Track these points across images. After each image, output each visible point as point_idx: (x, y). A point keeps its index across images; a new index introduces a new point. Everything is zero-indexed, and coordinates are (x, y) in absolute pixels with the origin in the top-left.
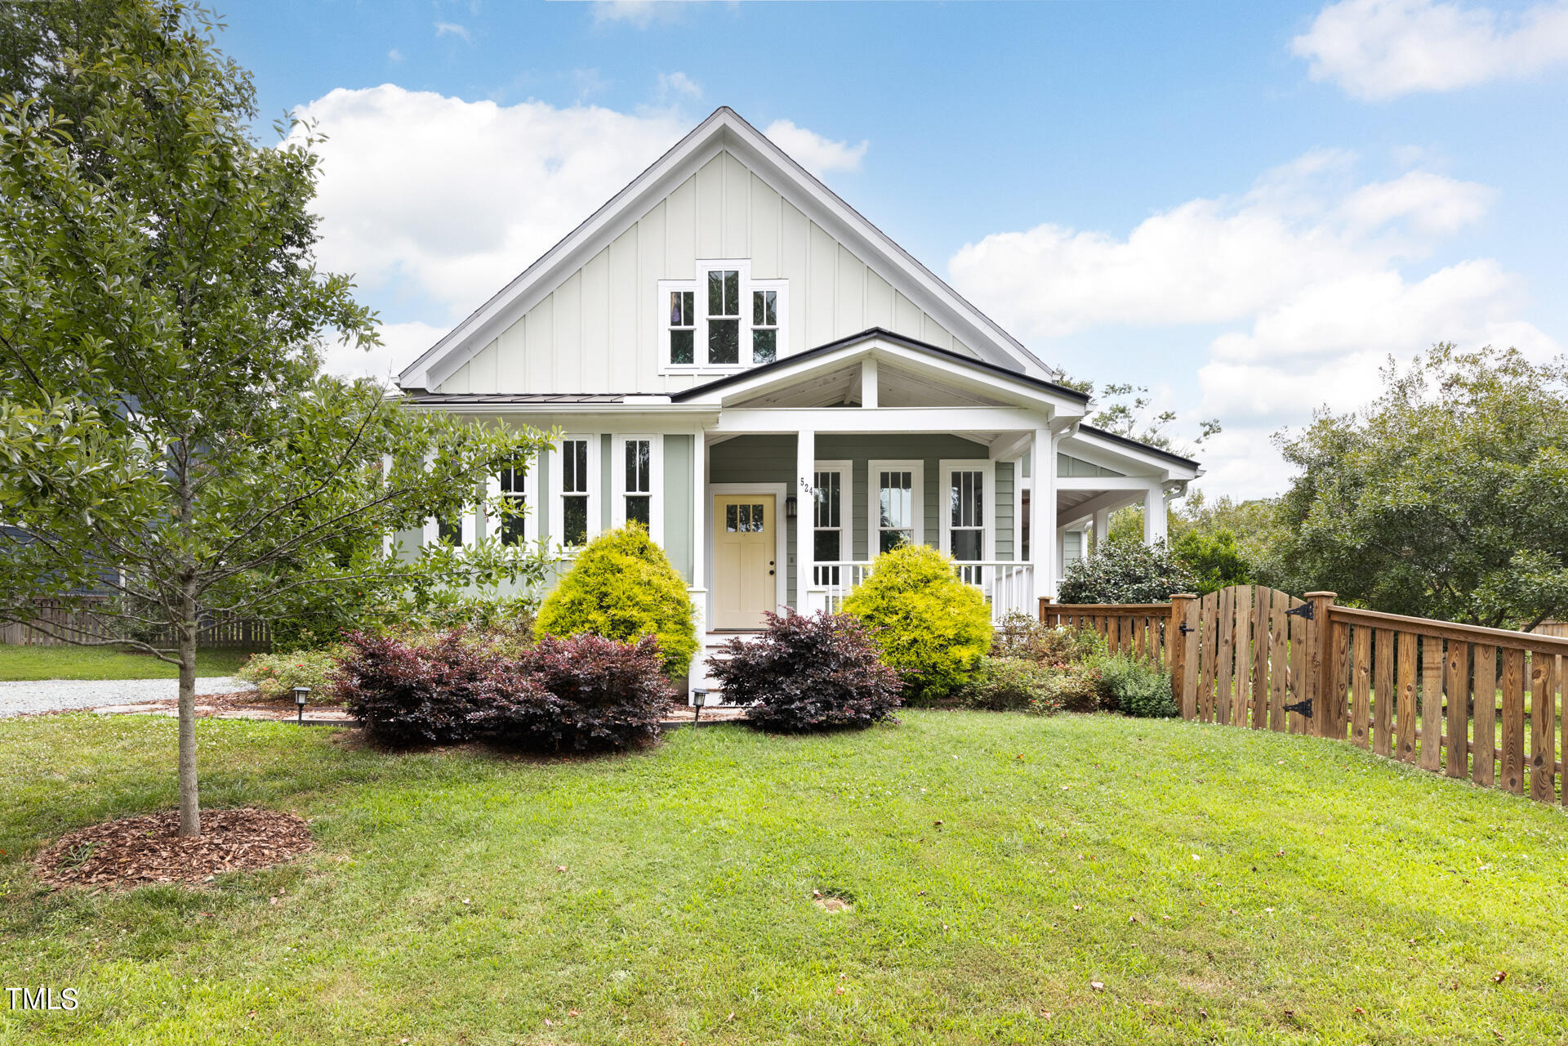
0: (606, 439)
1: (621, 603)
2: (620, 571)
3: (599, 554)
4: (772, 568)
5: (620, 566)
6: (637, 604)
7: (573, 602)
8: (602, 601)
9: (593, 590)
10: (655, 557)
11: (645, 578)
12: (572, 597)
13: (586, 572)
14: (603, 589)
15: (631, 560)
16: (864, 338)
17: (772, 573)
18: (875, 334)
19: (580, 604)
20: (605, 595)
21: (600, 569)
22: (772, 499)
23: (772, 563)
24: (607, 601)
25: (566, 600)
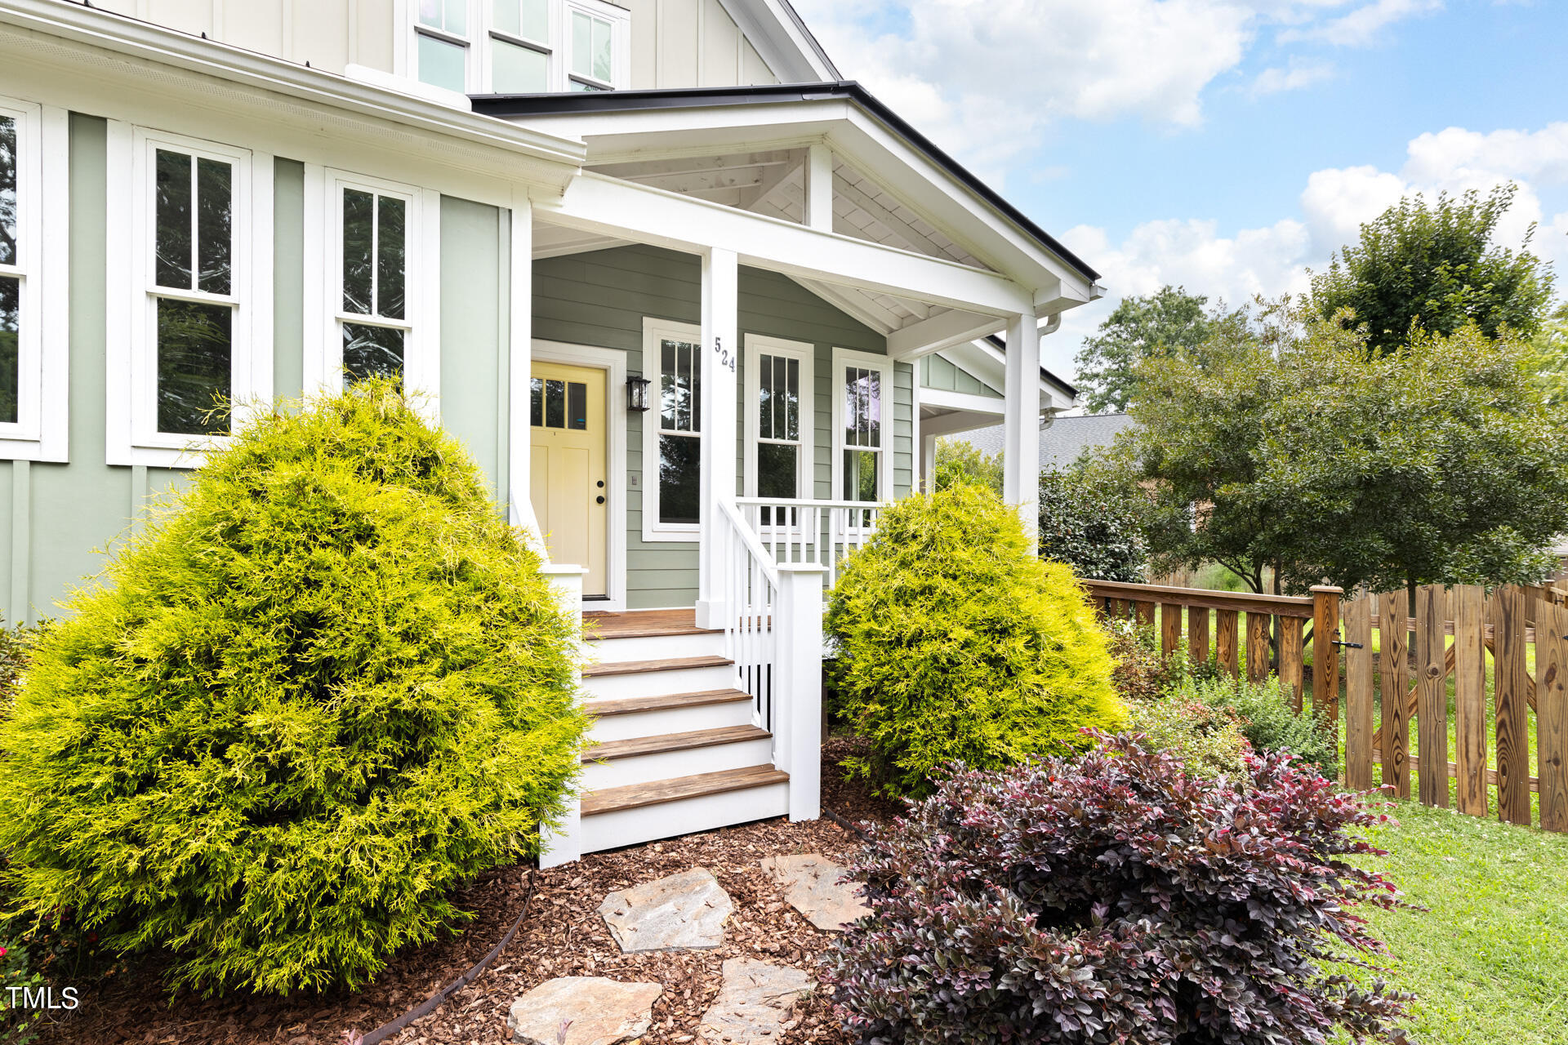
0: (289, 170)
1: (378, 658)
2: (366, 535)
3: (284, 474)
4: (601, 492)
5: (367, 520)
6: (436, 648)
7: (174, 659)
8: (298, 648)
9: (265, 606)
10: (458, 486)
11: (450, 556)
12: (173, 639)
13: (233, 532)
14: (307, 603)
15: (396, 497)
16: (829, 96)
17: (600, 500)
18: (846, 96)
19: (211, 660)
20: (313, 622)
21: (290, 527)
22: (600, 376)
23: (600, 484)
24: (323, 646)
25: (146, 644)
